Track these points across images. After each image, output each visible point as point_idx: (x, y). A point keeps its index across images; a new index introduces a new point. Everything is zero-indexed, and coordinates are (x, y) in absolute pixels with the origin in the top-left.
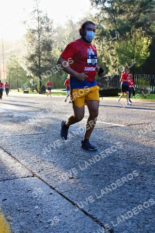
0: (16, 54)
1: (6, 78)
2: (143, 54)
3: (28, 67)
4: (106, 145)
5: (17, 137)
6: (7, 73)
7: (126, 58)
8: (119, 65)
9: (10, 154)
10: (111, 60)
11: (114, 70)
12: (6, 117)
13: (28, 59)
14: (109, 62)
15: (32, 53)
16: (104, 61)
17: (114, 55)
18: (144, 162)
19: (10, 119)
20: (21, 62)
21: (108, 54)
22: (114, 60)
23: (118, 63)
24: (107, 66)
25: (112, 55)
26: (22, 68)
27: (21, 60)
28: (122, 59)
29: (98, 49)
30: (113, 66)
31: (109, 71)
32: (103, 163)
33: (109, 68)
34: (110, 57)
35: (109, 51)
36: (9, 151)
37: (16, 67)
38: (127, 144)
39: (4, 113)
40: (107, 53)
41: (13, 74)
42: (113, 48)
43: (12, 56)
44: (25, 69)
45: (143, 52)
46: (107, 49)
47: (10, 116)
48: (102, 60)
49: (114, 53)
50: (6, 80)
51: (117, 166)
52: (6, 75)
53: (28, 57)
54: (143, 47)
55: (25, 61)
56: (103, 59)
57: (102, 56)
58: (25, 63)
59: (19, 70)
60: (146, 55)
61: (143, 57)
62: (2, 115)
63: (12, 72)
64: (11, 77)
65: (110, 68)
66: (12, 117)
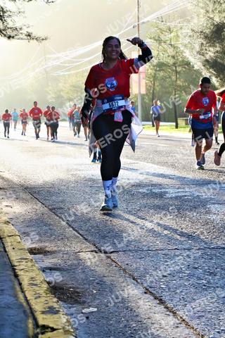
0: (172, 25)
1: (143, 91)
3: (207, 61)
5: (178, 253)
6: (148, 77)
9: (161, 302)
12: (144, 195)
13: (206, 37)
15: (217, 20)
19: (157, 202)
20: (185, 46)
26: (188, 64)
27: (187, 40)
36: (158, 293)
37: (171, 61)
39: (139, 185)
41: (164, 79)
43: (162, 31)
44: (197, 64)
47: (155, 195)
50: (143, 97)
52: (143, 82)
53: (208, 31)
55: (197, 42)
58: (197, 48)
59: (179, 69)
62: (134, 190)
63: (162, 74)
64: (157, 89)
66: (161, 195)
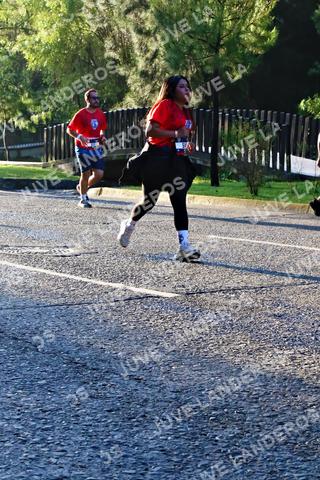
2: (255, 34)
4: (103, 366)
7: (191, 48)
8: (165, 71)
10: (137, 52)
11: (148, 87)
14: (128, 59)
16: (112, 54)
17: (148, 34)
18: (237, 431)
21: (125, 26)
22: (147, 51)
23: (160, 62)
24: (122, 71)
25: (140, 31)
28: (177, 51)
29: (91, 5)
30: (144, 74)
31: (127, 90)
32: (86, 433)
33: (129, 81)
34: (135, 38)
35: (131, 16)
38: (179, 361)
40: (121, 23)
42: (147, 7)
45: (252, 27)
46: (124, 8)
48: (103, 49)
49: (148, 26)
51: (136, 445)
54: (253, 7)
56: (108, 43)
57: (103, 33)
60: (264, 38)
61: (254, 45)
65: (134, 80)
